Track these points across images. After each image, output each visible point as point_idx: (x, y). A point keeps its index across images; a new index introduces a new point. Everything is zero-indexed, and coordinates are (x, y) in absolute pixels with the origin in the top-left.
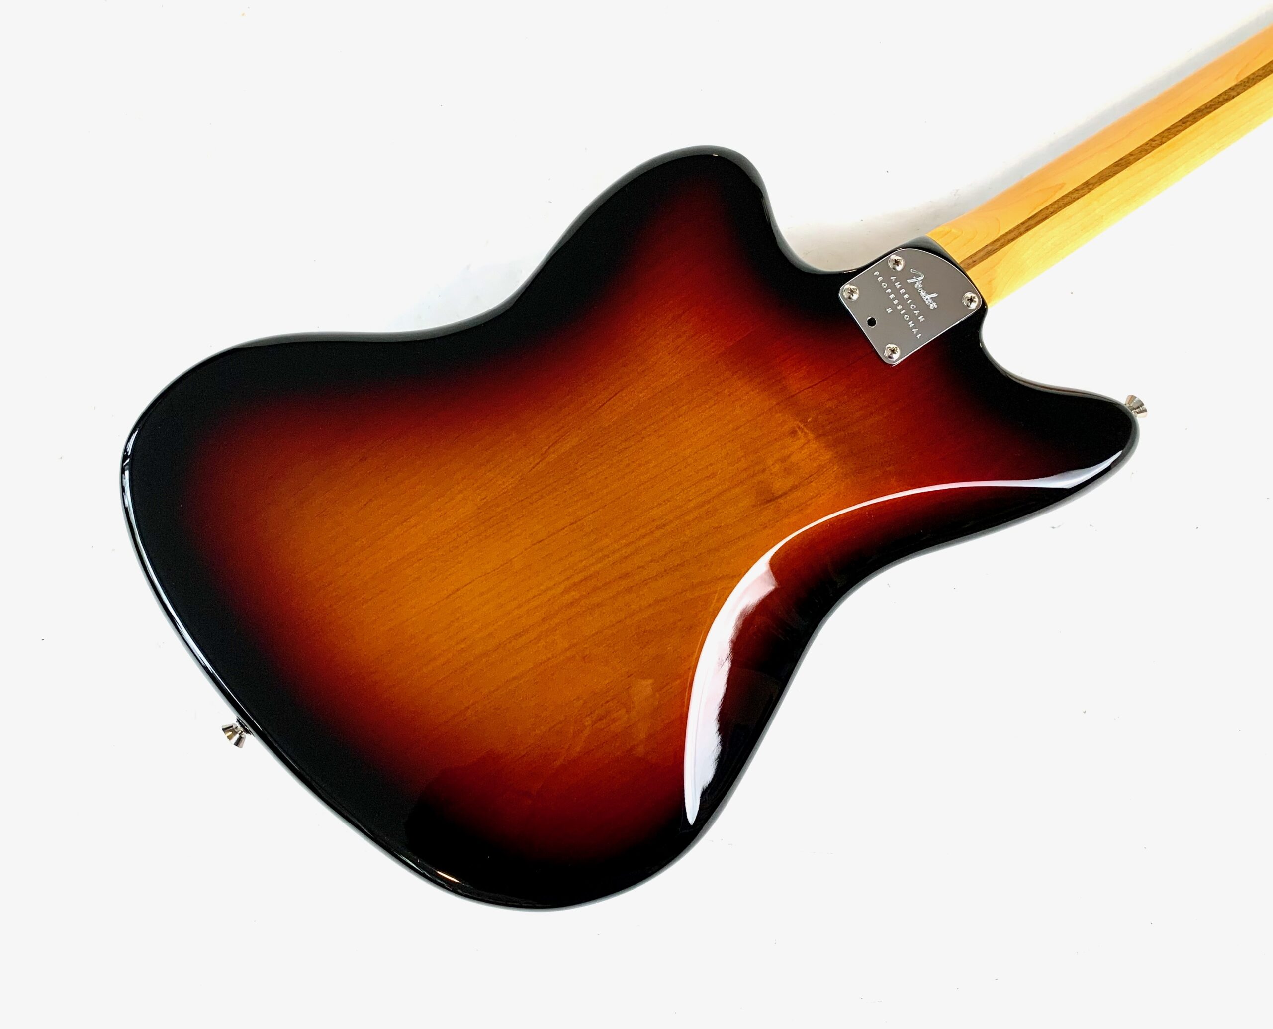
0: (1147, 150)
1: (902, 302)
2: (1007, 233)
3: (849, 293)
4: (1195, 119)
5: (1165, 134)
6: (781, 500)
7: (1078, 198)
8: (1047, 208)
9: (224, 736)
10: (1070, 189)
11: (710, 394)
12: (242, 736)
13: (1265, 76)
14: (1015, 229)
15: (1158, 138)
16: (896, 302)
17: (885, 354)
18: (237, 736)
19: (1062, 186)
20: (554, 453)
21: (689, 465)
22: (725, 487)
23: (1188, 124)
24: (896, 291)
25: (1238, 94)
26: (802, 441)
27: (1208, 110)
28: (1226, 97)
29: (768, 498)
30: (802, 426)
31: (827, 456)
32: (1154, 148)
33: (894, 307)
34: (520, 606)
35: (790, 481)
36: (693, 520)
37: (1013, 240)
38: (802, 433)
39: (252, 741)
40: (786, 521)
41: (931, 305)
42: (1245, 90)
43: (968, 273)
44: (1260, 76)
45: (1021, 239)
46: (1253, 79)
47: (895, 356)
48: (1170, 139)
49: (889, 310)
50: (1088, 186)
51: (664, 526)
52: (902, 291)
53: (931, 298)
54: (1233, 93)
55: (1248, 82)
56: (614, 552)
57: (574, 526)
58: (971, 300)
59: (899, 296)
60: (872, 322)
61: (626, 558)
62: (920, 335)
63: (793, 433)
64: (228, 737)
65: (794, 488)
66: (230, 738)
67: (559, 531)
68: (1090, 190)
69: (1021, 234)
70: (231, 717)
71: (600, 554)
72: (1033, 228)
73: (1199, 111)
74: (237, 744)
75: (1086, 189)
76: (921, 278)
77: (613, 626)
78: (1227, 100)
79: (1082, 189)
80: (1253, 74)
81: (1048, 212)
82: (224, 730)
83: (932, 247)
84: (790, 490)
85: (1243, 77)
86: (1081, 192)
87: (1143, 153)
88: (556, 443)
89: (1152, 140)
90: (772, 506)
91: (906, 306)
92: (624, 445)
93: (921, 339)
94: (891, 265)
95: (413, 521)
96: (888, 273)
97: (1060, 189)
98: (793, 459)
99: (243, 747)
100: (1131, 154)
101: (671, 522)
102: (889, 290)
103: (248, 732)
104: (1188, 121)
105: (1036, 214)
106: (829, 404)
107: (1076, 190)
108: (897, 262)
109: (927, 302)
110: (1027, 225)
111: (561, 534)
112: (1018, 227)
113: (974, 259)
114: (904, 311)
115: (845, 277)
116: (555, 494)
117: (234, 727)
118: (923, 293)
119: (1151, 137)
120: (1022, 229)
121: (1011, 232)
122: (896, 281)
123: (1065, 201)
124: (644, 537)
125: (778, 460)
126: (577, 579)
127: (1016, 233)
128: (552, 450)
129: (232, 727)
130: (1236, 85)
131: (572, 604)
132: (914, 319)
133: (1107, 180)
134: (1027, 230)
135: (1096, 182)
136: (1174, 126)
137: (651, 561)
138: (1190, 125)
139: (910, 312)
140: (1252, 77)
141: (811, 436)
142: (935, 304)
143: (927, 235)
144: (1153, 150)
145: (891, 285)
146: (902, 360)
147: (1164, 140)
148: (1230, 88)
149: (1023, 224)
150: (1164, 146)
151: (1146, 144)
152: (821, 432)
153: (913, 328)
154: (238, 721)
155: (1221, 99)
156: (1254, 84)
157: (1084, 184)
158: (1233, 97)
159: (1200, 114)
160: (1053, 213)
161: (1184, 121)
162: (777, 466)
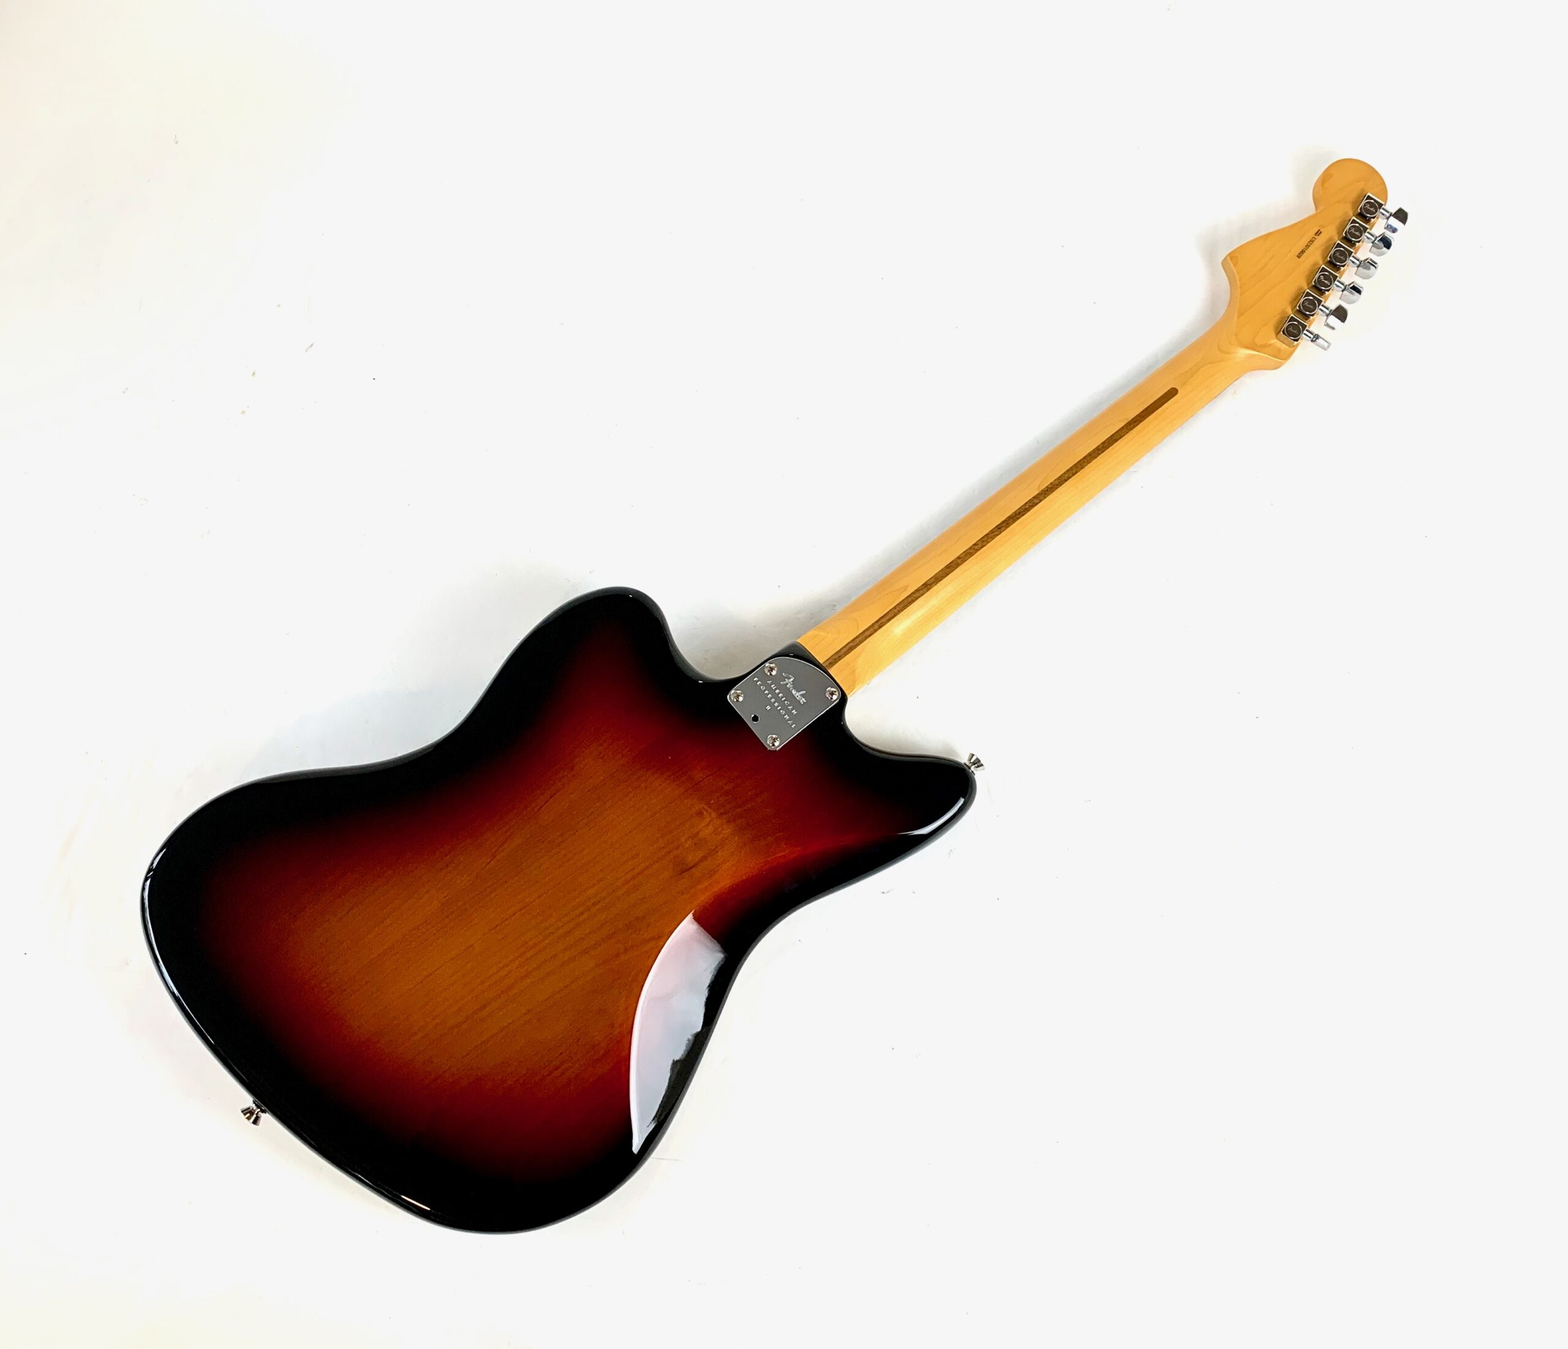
0: (971, 553)
1: (778, 699)
2: (864, 631)
3: (734, 697)
4: (1008, 524)
5: (985, 539)
6: (694, 870)
7: (920, 597)
8: (895, 608)
9: (243, 1118)
10: (913, 590)
11: (630, 789)
12: (259, 1115)
13: (1061, 485)
14: (870, 627)
15: (980, 542)
16: (773, 700)
17: (768, 743)
18: (255, 1116)
19: (906, 588)
20: (502, 851)
21: (616, 849)
22: (647, 864)
23: (1003, 529)
24: (772, 691)
25: (1041, 501)
26: (708, 819)
27: (1018, 517)
28: (1031, 504)
29: (684, 869)
30: (706, 808)
31: (727, 831)
32: (977, 550)
33: (772, 705)
34: (482, 983)
35: (700, 854)
36: (623, 895)
37: (870, 636)
38: (707, 812)
39: (267, 1118)
40: (699, 887)
41: (801, 701)
42: (1045, 497)
43: (831, 671)
44: (1057, 485)
45: (876, 634)
46: (1051, 488)
47: (777, 744)
48: (989, 542)
49: (768, 708)
50: (927, 586)
51: (599, 902)
52: (777, 691)
53: (801, 695)
54: (1036, 501)
55: (1047, 490)
56: (558, 929)
57: (523, 911)
58: (832, 694)
59: (775, 696)
60: (755, 719)
61: (569, 932)
62: (794, 725)
63: (700, 814)
64: (247, 1118)
65: (704, 858)
66: (249, 1118)
67: (511, 917)
68: (928, 590)
69: (876, 631)
70: (247, 1100)
71: (547, 932)
72: (885, 624)
73: (1010, 518)
74: (255, 1122)
75: (925, 589)
76: (792, 680)
77: (562, 990)
78: (1033, 506)
79: (922, 589)
80: (1051, 484)
81: (896, 611)
82: (242, 1112)
83: (800, 654)
84: (700, 861)
85: (1043, 487)
86: (921, 592)
87: (968, 556)
88: (503, 843)
89: (975, 545)
90: (686, 875)
91: (782, 703)
92: (560, 839)
93: (796, 728)
94: (766, 671)
95: (388, 922)
96: (764, 678)
97: (905, 590)
98: (701, 835)
99: (260, 1125)
100: (959, 558)
101: (604, 898)
102: (767, 692)
103: (263, 1111)
104: (1002, 527)
105: (886, 614)
106: (727, 788)
107: (917, 590)
108: (771, 669)
109: (798, 698)
110: (879, 623)
111: (513, 918)
112: (873, 625)
113: (840, 654)
114: (780, 707)
115: (733, 683)
116: (506, 886)
117: (251, 1108)
118: (794, 692)
119: (974, 542)
120: (876, 627)
121: (867, 630)
122: (772, 684)
123: (909, 600)
124: (582, 913)
125: (689, 837)
126: (529, 955)
127: (872, 630)
128: (501, 849)
129: (249, 1108)
130: (1038, 494)
131: (526, 976)
132: (789, 712)
133: (941, 580)
134: (880, 627)
135: (933, 582)
136: (992, 531)
137: (590, 933)
138: (1005, 530)
139: (784, 708)
140: (1050, 486)
141: (714, 815)
142: (804, 699)
143: (798, 641)
144: (976, 553)
145: (769, 688)
146: (780, 747)
147: (984, 543)
148: (1034, 497)
149: (877, 622)
150: (984, 548)
151: (971, 548)
152: (722, 810)
153: (788, 720)
154: (254, 1103)
155: (1027, 507)
156: (1053, 492)
157: (923, 585)
158: (1037, 504)
159: (1011, 520)
160: (899, 612)
161: (1000, 527)
162: (689, 842)
